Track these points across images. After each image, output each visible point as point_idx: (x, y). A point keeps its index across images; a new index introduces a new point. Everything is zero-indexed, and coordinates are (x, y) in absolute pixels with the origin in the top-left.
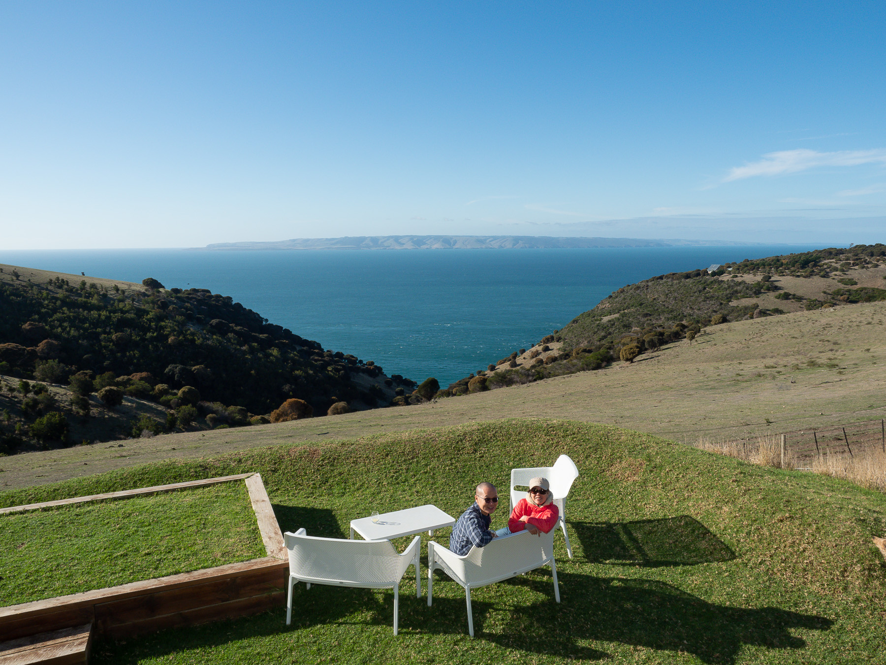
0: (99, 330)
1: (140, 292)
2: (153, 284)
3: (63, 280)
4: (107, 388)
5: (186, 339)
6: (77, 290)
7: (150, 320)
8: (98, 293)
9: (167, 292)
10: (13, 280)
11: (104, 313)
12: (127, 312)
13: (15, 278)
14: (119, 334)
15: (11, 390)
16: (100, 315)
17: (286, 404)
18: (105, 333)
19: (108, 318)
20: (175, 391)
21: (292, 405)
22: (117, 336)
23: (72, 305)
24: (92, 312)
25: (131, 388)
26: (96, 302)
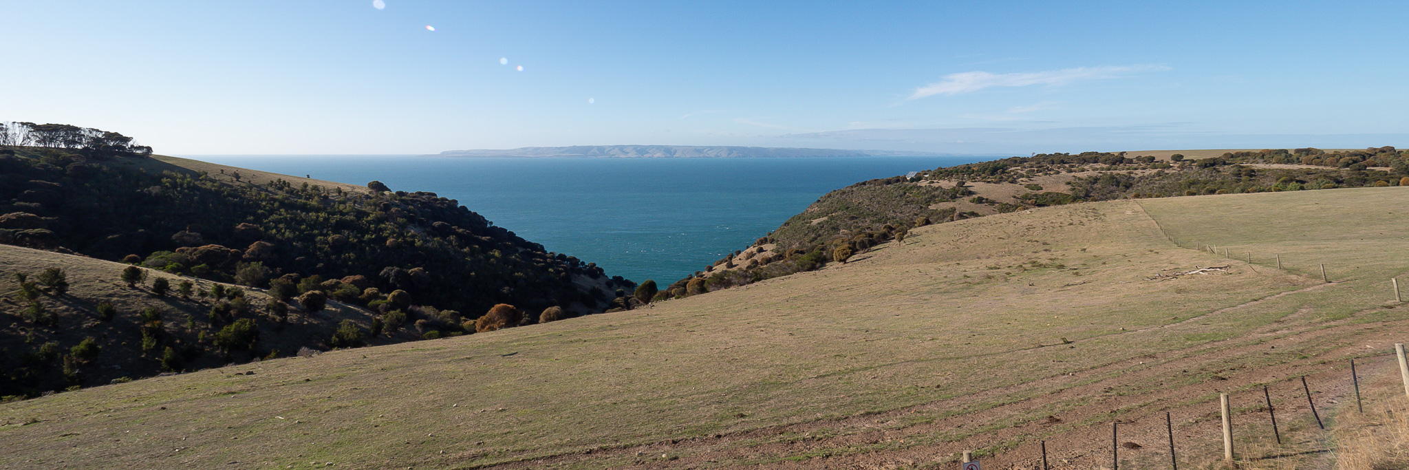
0: (316, 232)
1: (363, 194)
2: (378, 187)
3: (284, 182)
4: (310, 292)
5: (406, 242)
6: (298, 192)
7: (369, 222)
8: (319, 195)
9: (391, 194)
10: (232, 181)
11: (322, 215)
12: (347, 214)
13: (235, 179)
14: (337, 236)
15: (203, 294)
16: (318, 217)
17: (493, 310)
18: (321, 234)
19: (326, 220)
20: (386, 295)
21: (499, 311)
22: (333, 238)
23: (289, 206)
24: (310, 214)
25: (338, 291)
26: (315, 203)
